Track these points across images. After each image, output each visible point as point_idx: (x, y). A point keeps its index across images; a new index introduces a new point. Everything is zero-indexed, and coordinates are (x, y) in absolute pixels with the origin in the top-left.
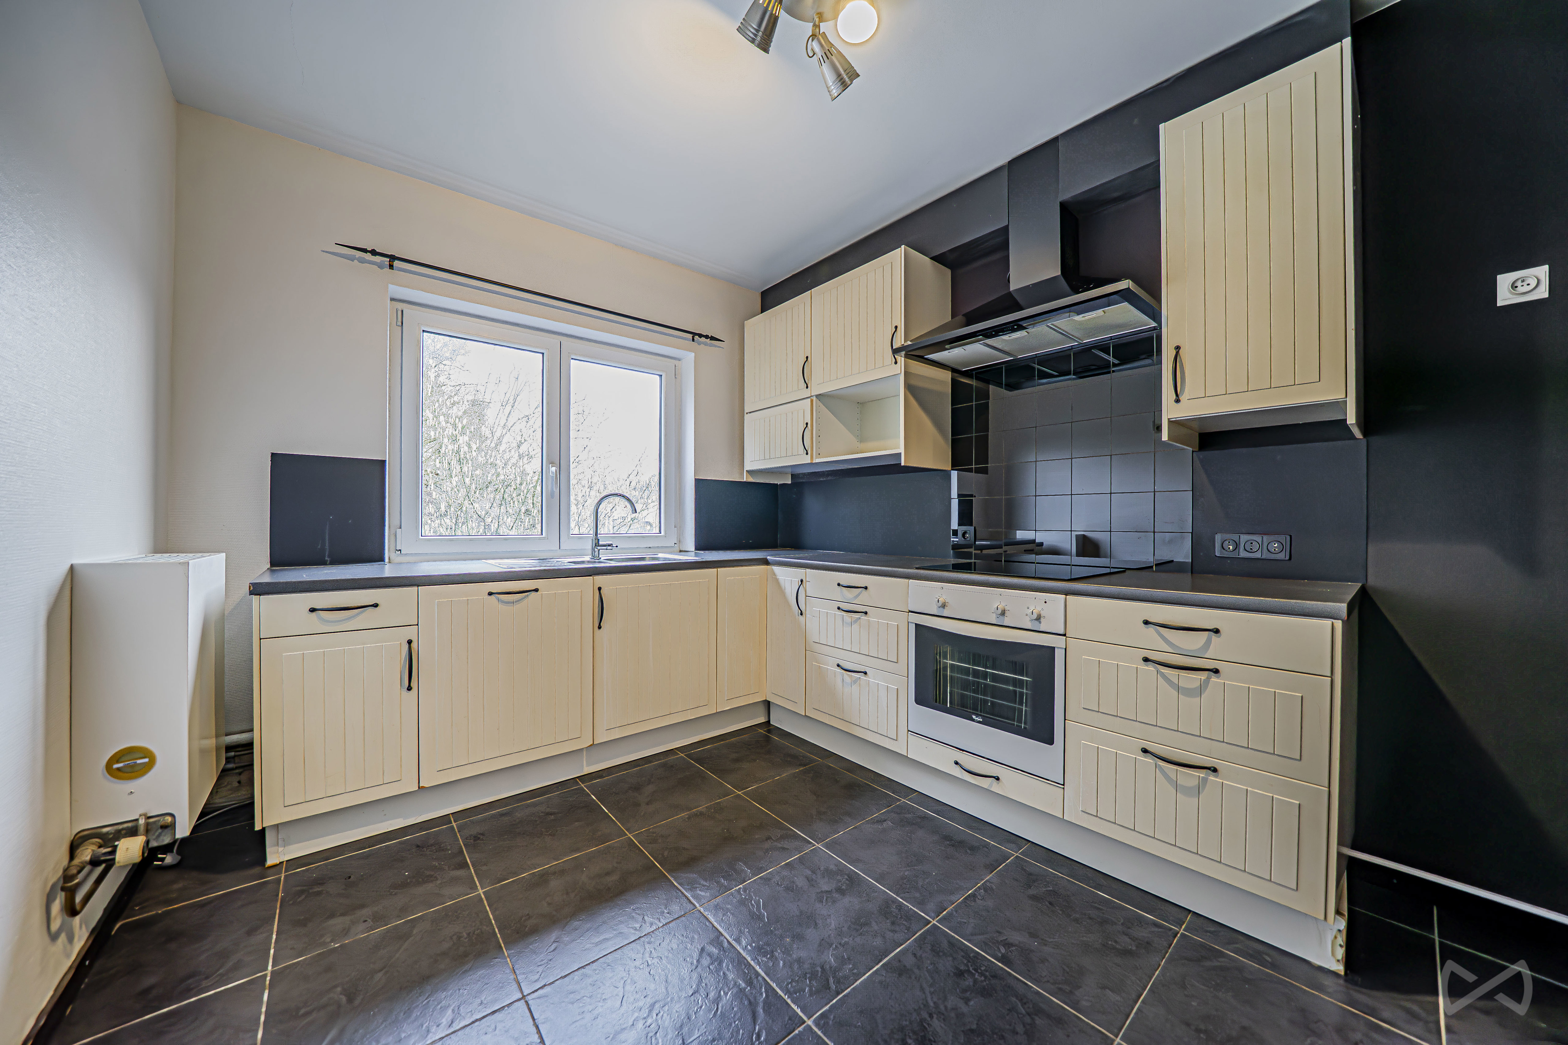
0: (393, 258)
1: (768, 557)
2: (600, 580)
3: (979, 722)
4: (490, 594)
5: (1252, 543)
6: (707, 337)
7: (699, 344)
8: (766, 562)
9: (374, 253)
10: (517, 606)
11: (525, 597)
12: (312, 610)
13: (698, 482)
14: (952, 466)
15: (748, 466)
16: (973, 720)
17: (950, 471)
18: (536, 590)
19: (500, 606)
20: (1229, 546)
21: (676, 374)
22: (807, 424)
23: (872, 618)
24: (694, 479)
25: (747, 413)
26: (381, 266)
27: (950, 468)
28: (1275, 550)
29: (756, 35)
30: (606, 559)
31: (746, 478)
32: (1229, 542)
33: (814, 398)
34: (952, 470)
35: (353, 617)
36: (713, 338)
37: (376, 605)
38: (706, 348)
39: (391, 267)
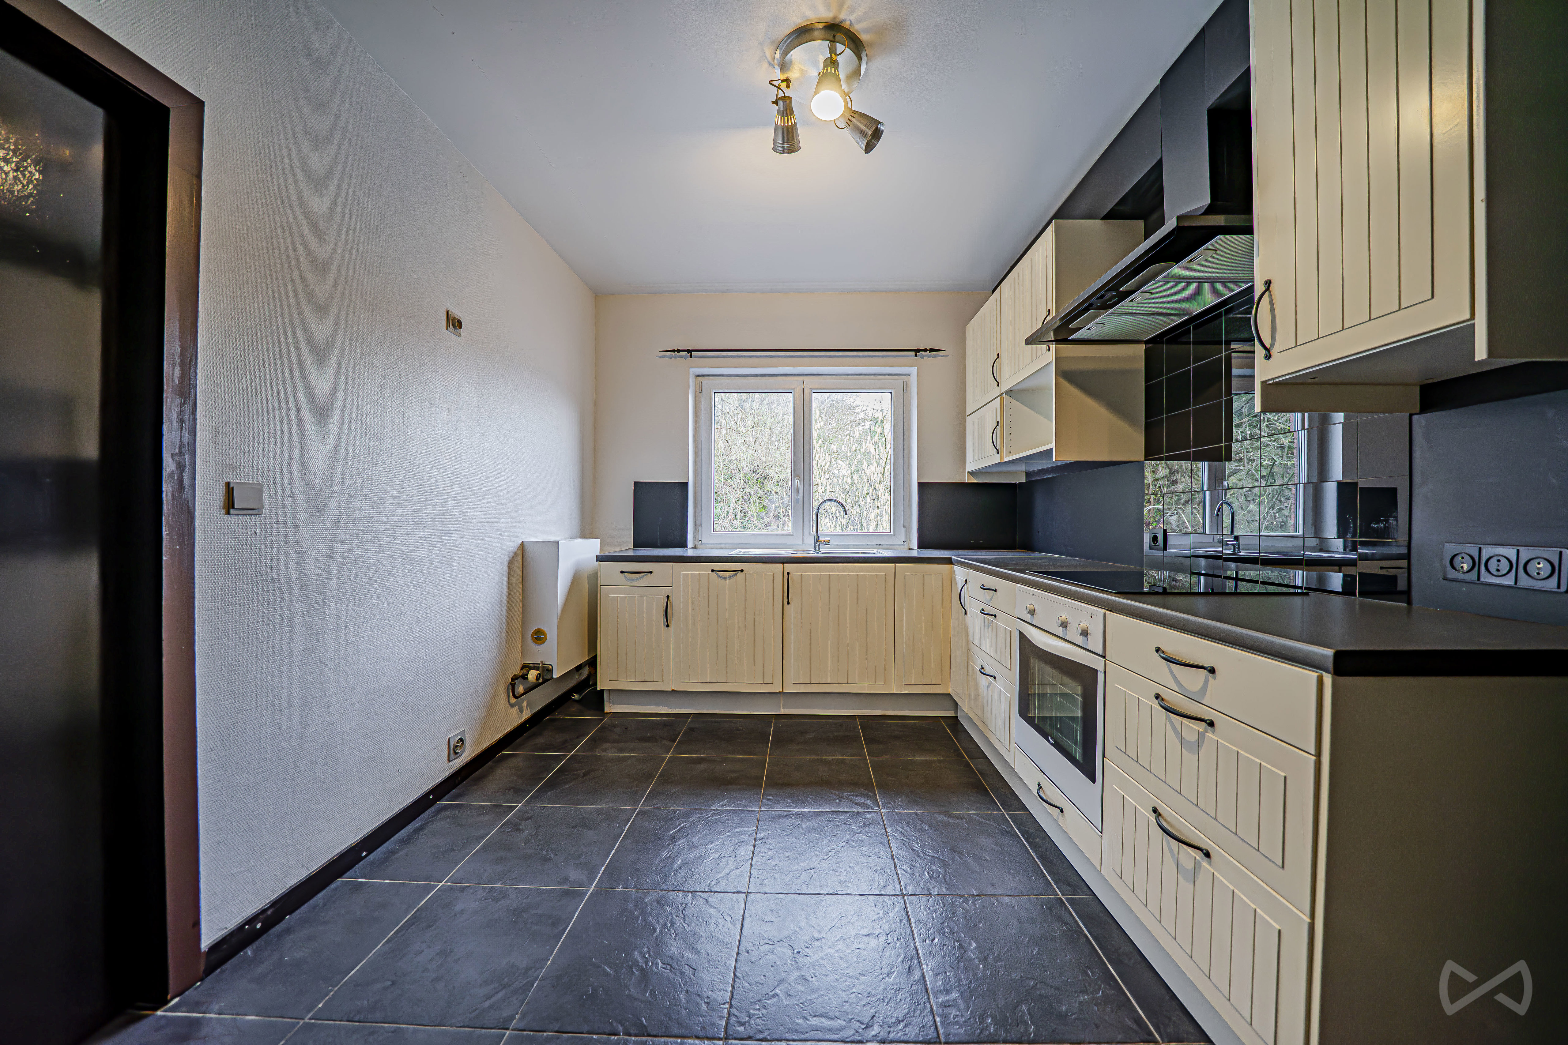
0: (689, 351)
1: (953, 557)
2: (788, 567)
3: (1052, 744)
4: (713, 571)
5: (1499, 561)
6: (926, 350)
7: (922, 357)
8: (949, 561)
9: (679, 351)
10: (730, 581)
11: (736, 574)
12: (622, 572)
13: (921, 485)
14: (1146, 456)
15: (970, 467)
16: (1049, 741)
17: (1143, 461)
18: (742, 571)
19: (720, 580)
20: (1462, 565)
21: (905, 389)
22: (998, 422)
23: (998, 622)
24: (917, 484)
25: (968, 416)
26: (685, 358)
27: (1142, 458)
28: (1538, 574)
29: (783, 147)
30: (824, 551)
31: (967, 479)
32: (1463, 558)
33: (1004, 395)
34: (1146, 460)
35: (642, 577)
36: (932, 350)
37: (651, 572)
38: (928, 361)
39: (691, 356)
